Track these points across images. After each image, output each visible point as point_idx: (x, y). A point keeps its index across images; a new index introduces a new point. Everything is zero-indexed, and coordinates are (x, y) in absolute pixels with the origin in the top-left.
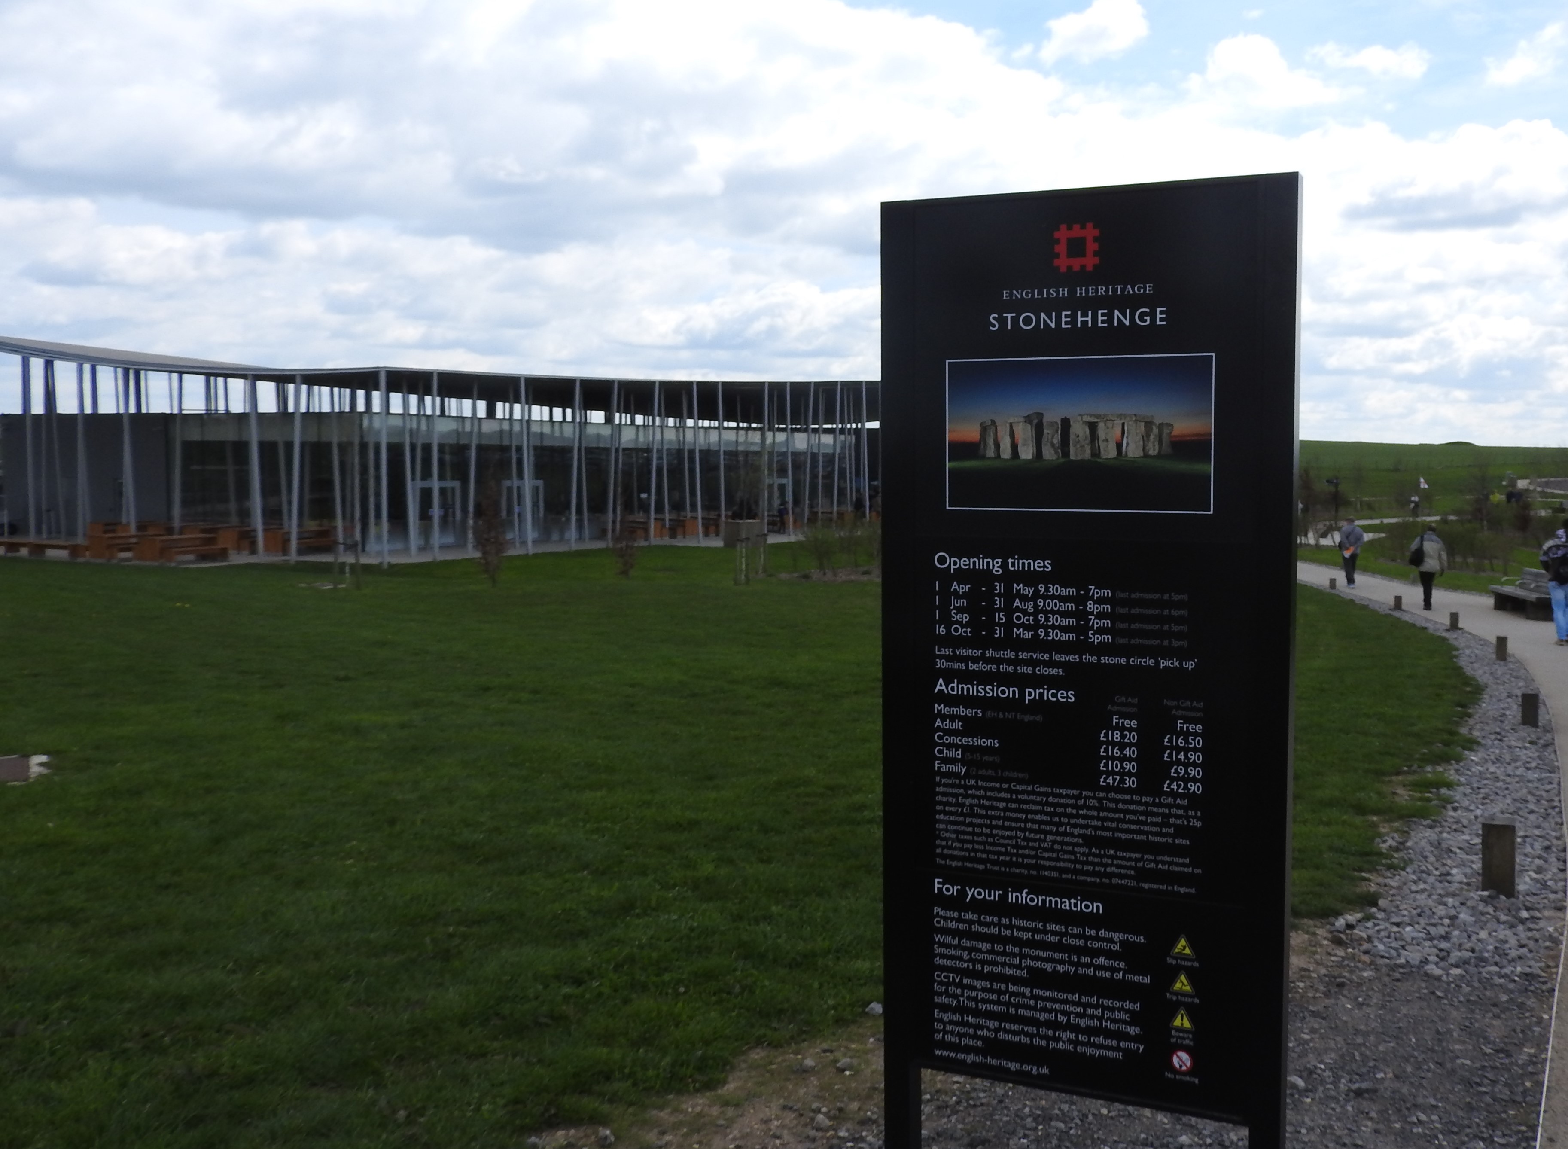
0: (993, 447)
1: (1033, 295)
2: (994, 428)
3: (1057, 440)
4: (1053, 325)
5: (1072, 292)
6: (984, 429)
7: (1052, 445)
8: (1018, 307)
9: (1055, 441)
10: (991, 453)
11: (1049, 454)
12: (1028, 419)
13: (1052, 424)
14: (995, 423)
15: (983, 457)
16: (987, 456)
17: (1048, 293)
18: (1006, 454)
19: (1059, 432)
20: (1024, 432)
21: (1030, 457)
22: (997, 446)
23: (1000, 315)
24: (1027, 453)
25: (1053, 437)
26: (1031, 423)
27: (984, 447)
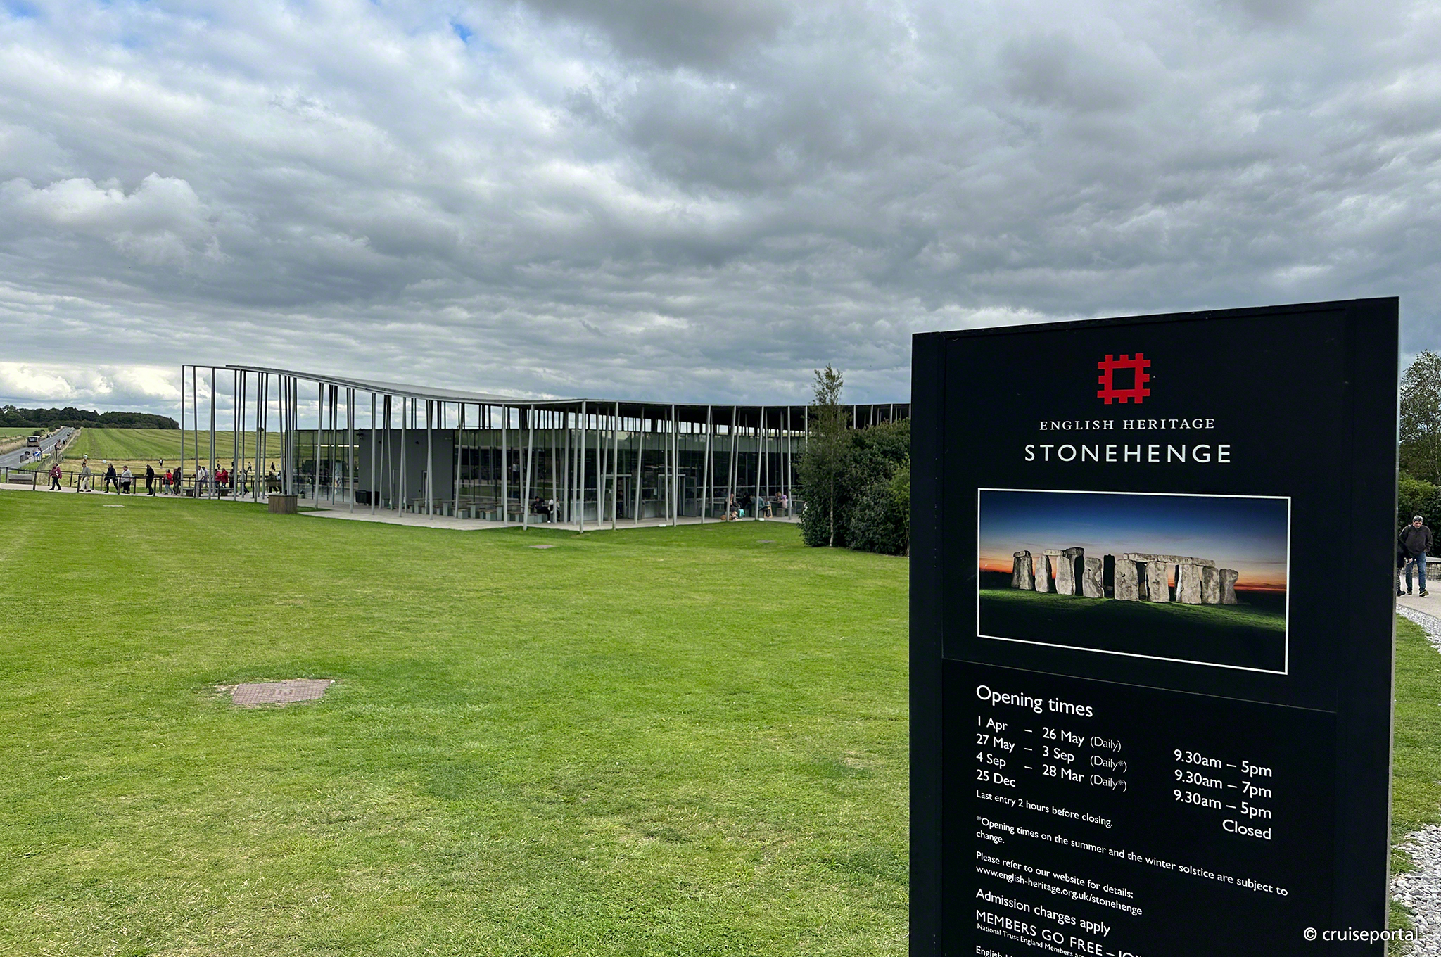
0: (1027, 579)
1: (1074, 426)
2: (1029, 560)
3: (1099, 577)
4: (1096, 459)
5: (1118, 425)
6: (1018, 560)
7: (1094, 582)
8: (1057, 438)
9: (1097, 579)
10: (1025, 584)
11: (1090, 591)
12: (1067, 554)
13: (1094, 561)
14: (1029, 554)
15: (1017, 588)
16: (1021, 587)
17: (1091, 425)
18: (1042, 587)
19: (1102, 570)
20: (1063, 569)
21: (1069, 593)
22: (1032, 578)
23: (1037, 446)
24: (1065, 588)
25: (1095, 574)
26: (1070, 557)
27: (1018, 578)
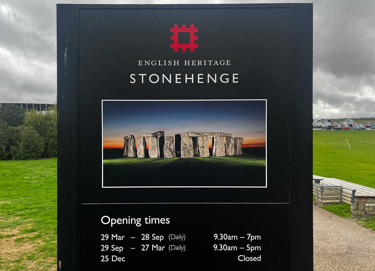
0: (132, 151)
1: (158, 63)
2: (133, 140)
3: (173, 147)
4: (170, 82)
5: (182, 63)
6: (127, 140)
7: (170, 149)
8: (149, 70)
9: (172, 148)
10: (131, 154)
11: (168, 155)
12: (155, 135)
13: (170, 138)
14: (134, 137)
15: (126, 157)
16: (129, 156)
17: (167, 63)
18: (141, 154)
19: (174, 142)
20: (153, 143)
21: (156, 156)
22: (135, 150)
23: (137, 75)
24: (154, 154)
25: (170, 145)
26: (156, 137)
27: (127, 151)
